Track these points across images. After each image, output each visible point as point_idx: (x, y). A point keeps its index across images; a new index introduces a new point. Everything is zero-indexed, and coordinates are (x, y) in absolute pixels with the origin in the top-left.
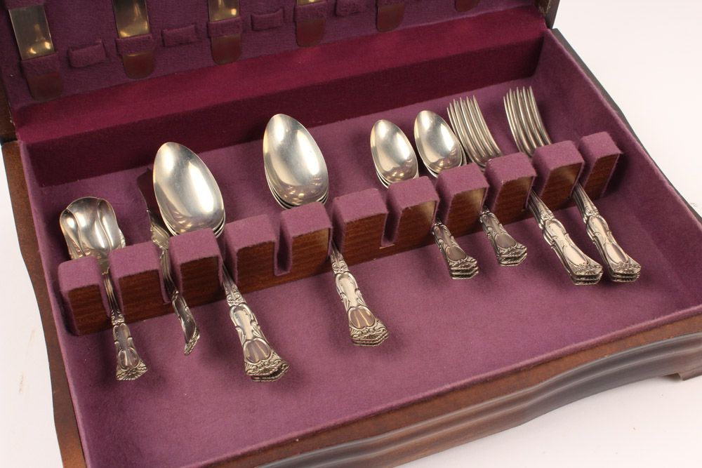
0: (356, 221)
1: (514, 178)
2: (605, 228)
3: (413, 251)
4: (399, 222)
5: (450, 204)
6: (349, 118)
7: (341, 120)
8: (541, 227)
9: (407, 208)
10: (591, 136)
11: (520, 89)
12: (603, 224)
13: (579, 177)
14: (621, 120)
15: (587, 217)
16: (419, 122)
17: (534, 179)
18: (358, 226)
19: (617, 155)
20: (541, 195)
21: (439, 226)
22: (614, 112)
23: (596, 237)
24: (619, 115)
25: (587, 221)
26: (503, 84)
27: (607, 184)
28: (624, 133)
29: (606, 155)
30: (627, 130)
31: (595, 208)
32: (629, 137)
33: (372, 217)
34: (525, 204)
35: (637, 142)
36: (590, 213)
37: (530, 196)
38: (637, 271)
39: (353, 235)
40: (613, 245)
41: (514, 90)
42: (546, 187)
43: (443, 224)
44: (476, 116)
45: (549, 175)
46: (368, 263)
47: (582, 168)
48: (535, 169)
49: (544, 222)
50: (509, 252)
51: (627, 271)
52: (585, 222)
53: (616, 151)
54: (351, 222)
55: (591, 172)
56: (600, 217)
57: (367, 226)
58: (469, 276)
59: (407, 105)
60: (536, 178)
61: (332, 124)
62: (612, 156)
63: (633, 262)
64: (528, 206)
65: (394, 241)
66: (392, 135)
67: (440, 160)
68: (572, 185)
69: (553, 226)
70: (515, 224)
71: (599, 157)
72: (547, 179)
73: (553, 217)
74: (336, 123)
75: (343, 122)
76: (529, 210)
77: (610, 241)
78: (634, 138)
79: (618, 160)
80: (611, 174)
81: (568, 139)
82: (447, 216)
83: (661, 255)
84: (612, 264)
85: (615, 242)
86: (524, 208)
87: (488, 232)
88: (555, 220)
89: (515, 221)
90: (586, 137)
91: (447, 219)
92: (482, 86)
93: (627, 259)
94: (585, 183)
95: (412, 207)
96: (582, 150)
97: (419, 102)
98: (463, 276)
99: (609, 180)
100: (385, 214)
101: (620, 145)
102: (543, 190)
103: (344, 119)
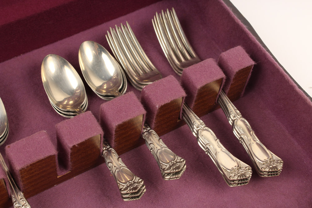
0: (27, 167)
1: (167, 101)
2: (248, 129)
3: (89, 171)
4: (69, 157)
5: (114, 133)
6: (24, 53)
7: (17, 56)
8: (195, 135)
9: (74, 146)
10: (228, 51)
11: (165, 11)
12: (246, 125)
13: (222, 88)
14: (251, 34)
15: (232, 120)
16: (83, 52)
17: (184, 98)
18: (31, 169)
19: (252, 66)
20: (192, 107)
21: (107, 150)
22: (245, 27)
23: (241, 138)
24: (249, 29)
25: (233, 124)
26: (150, 6)
27: (245, 88)
28: (255, 45)
29: (242, 68)
30: (257, 42)
31: (238, 112)
32: (260, 48)
33: (43, 160)
34: (179, 116)
35: (267, 53)
36: (234, 117)
37: (183, 110)
38: (280, 167)
39: (28, 176)
40: (257, 144)
41: (160, 12)
42: (196, 101)
43: (111, 147)
44: (130, 39)
45: (197, 92)
46: (49, 190)
47: (224, 81)
48: (185, 90)
49: (198, 131)
50: (170, 167)
51: (272, 168)
52: (231, 124)
53: (251, 62)
54: (23, 169)
55: (232, 82)
56: (243, 119)
57: (40, 167)
58: (138, 197)
59: (73, 35)
60: (186, 97)
61: (9, 61)
62: (247, 67)
63: (275, 157)
64: (182, 117)
65: (70, 169)
66: (61, 68)
67: (104, 84)
68: (217, 95)
69: (205, 133)
70: (173, 132)
71: (237, 70)
72: (196, 95)
73: (204, 125)
74: (12, 59)
75: (19, 57)
76: (183, 120)
77: (254, 141)
78: (264, 49)
79: (252, 70)
80: (248, 80)
81: (209, 58)
82: (113, 141)
83: (296, 144)
84: (259, 163)
85: (258, 141)
86: (179, 118)
87: (150, 148)
88: (207, 128)
89: (173, 130)
90: (224, 53)
91: (113, 143)
92: (133, 10)
93: (270, 155)
94: (227, 91)
95: (78, 145)
96: (222, 65)
97: (82, 31)
98: (132, 198)
99: (246, 84)
100: (54, 155)
101: (253, 57)
102: (193, 104)
103: (19, 55)
